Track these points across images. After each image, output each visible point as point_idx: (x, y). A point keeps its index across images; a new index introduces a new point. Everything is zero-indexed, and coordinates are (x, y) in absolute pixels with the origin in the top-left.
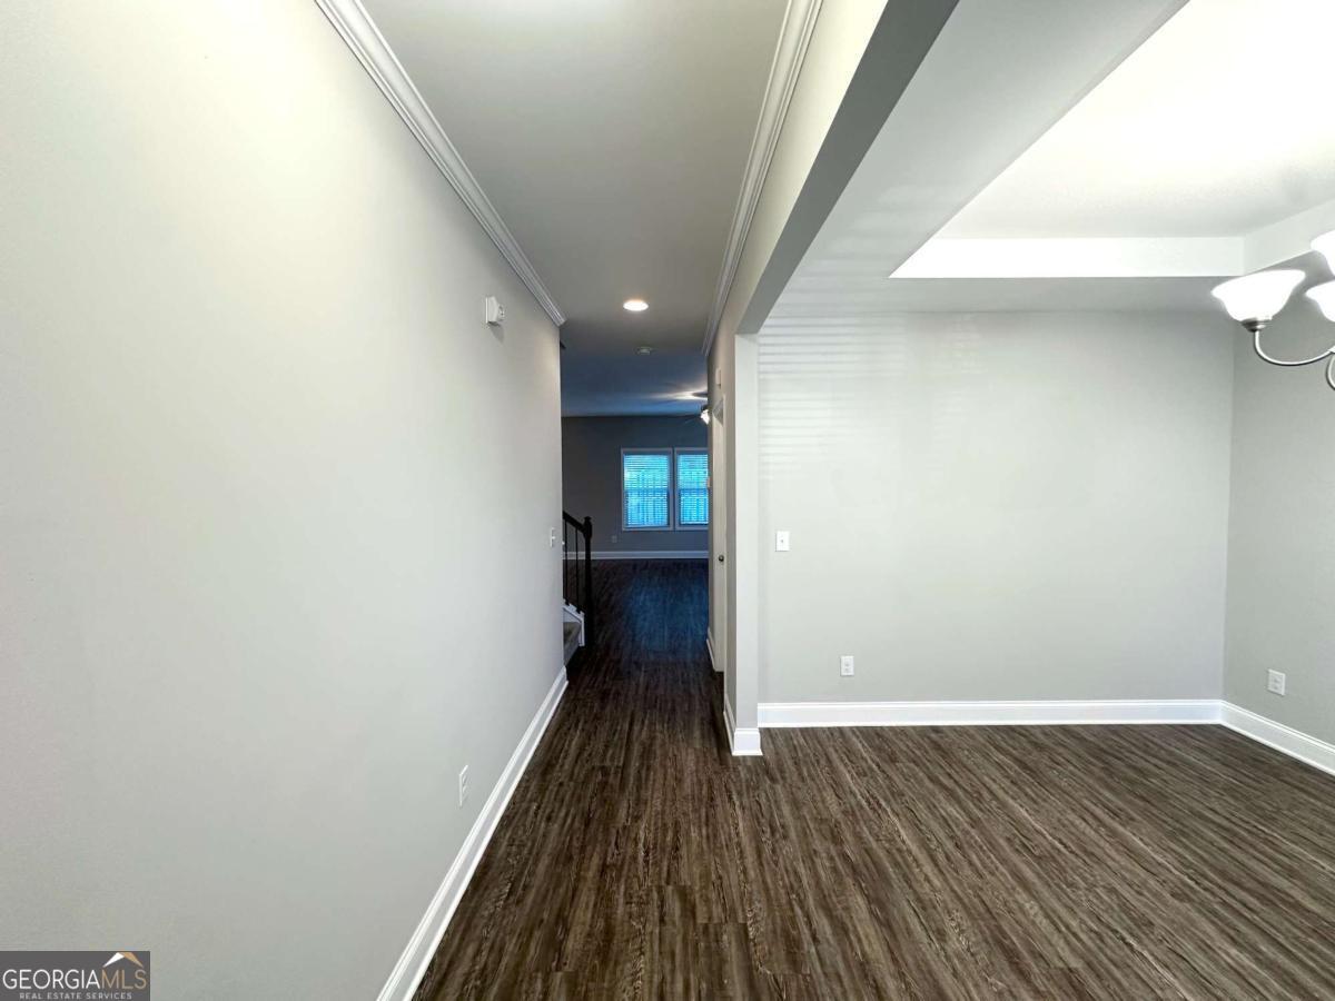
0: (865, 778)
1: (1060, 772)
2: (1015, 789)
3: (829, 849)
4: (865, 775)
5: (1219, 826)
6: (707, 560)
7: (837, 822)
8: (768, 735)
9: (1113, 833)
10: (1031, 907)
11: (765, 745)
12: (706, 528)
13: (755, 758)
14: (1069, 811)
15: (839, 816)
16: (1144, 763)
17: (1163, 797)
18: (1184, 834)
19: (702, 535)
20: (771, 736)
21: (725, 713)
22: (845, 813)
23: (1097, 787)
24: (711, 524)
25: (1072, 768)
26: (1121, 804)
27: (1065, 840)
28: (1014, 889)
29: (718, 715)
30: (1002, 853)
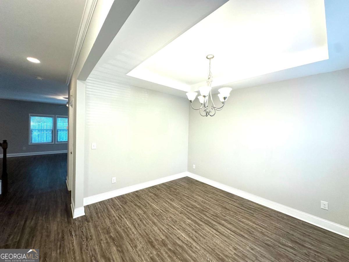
0: (118, 211)
1: (162, 194)
2: (153, 201)
3: (106, 237)
4: (118, 210)
5: (186, 196)
6: (67, 153)
7: (109, 227)
8: (87, 208)
9: (171, 204)
10: (156, 229)
11: (86, 211)
12: (66, 143)
13: (82, 217)
14: (163, 202)
15: (110, 225)
16: (176, 187)
17: (179, 193)
18: (182, 200)
19: (65, 145)
20: (89, 208)
21: (71, 204)
22: (111, 223)
23: (169, 195)
24: (68, 142)
25: (164, 192)
26: (172, 197)
27: (163, 210)
28: (152, 226)
29: (69, 206)
30: (150, 218)
